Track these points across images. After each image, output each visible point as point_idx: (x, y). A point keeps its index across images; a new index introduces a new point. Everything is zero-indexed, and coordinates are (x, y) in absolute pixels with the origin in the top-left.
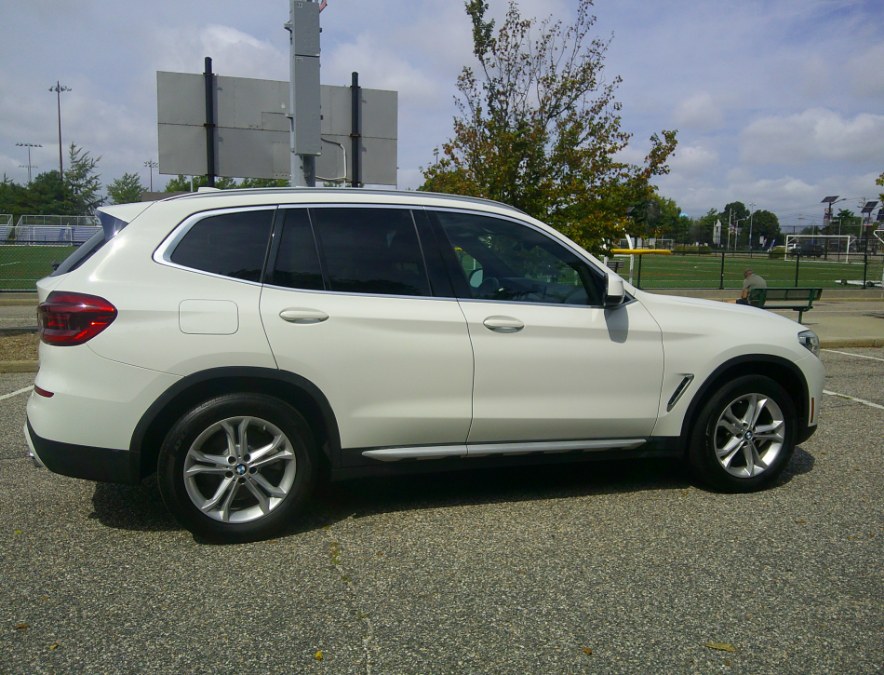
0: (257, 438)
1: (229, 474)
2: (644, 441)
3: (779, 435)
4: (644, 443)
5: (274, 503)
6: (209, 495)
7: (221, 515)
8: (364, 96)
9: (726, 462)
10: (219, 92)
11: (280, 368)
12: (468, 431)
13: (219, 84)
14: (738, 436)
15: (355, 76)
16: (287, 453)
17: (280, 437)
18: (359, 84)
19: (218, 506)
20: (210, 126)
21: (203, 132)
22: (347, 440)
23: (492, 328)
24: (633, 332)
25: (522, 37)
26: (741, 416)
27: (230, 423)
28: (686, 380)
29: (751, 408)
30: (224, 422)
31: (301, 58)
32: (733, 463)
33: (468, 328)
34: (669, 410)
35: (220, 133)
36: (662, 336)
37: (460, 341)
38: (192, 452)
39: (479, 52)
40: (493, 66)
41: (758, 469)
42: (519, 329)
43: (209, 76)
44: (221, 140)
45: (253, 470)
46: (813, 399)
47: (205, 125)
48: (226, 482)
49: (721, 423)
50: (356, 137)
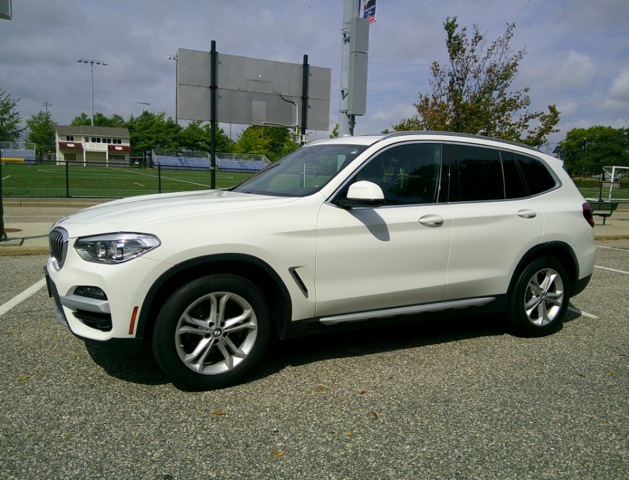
8: (311, 71)
20: (214, 88)
21: (208, 91)
43: (214, 53)
47: (211, 87)
50: (305, 99)
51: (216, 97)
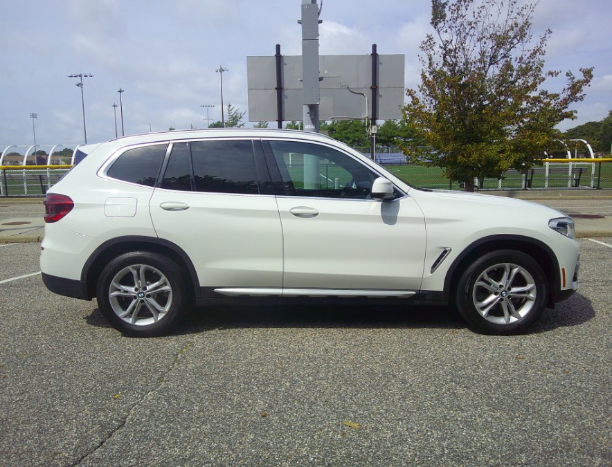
0: (151, 277)
1: (135, 298)
2: (414, 293)
3: (532, 295)
4: (414, 295)
5: (160, 317)
6: (125, 308)
7: (130, 321)
8: (381, 60)
9: (484, 313)
10: (285, 66)
11: (159, 237)
12: (282, 280)
13: (285, 61)
14: (496, 294)
15: (374, 47)
16: (167, 288)
17: (164, 278)
18: (377, 53)
19: (129, 315)
20: (280, 89)
21: (275, 92)
22: (203, 282)
23: (297, 215)
24: (401, 218)
25: (467, 9)
26: (498, 280)
27: (134, 268)
28: (445, 252)
29: (506, 275)
30: (130, 268)
31: (307, 42)
32: (491, 313)
33: (279, 214)
34: (432, 272)
35: (286, 93)
36: (425, 221)
37: (274, 223)
38: (113, 283)
39: (435, 23)
40: (446, 32)
41: (513, 319)
42: (315, 215)
43: (279, 57)
44: (287, 97)
45: (148, 296)
46: (563, 270)
47: (276, 89)
48: (134, 301)
49: (478, 283)
50: (374, 89)
51: (283, 97)
